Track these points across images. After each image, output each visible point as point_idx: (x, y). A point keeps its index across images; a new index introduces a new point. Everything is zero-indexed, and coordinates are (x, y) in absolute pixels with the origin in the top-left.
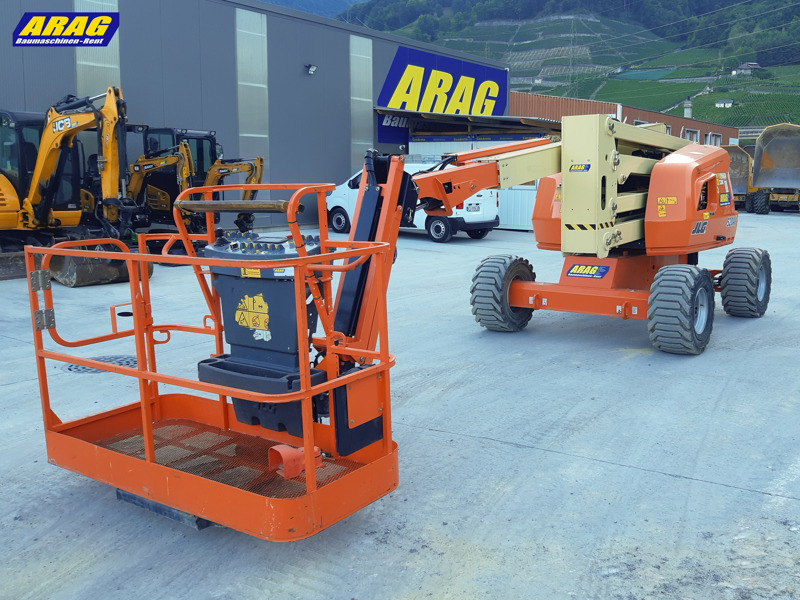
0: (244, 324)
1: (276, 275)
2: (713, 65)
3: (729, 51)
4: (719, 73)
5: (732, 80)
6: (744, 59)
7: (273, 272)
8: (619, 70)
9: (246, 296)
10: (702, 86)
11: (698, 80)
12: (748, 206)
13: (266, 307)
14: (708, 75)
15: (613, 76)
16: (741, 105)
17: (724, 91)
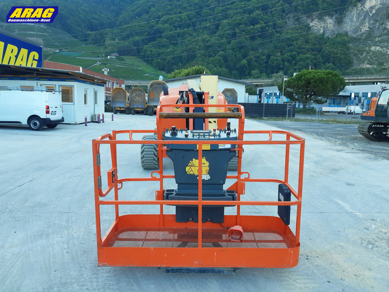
0: (192, 173)
1: (219, 148)
2: (100, 53)
3: (106, 48)
4: (102, 57)
5: (108, 60)
6: (113, 52)
7: (218, 146)
8: (58, 51)
9: (194, 159)
10: (96, 61)
11: (94, 59)
12: (145, 112)
13: (207, 164)
14: (98, 57)
15: (55, 53)
16: (113, 71)
17: (106, 64)
